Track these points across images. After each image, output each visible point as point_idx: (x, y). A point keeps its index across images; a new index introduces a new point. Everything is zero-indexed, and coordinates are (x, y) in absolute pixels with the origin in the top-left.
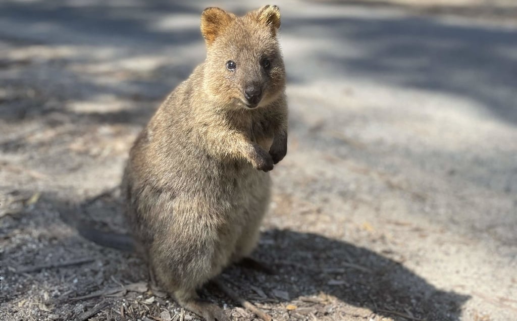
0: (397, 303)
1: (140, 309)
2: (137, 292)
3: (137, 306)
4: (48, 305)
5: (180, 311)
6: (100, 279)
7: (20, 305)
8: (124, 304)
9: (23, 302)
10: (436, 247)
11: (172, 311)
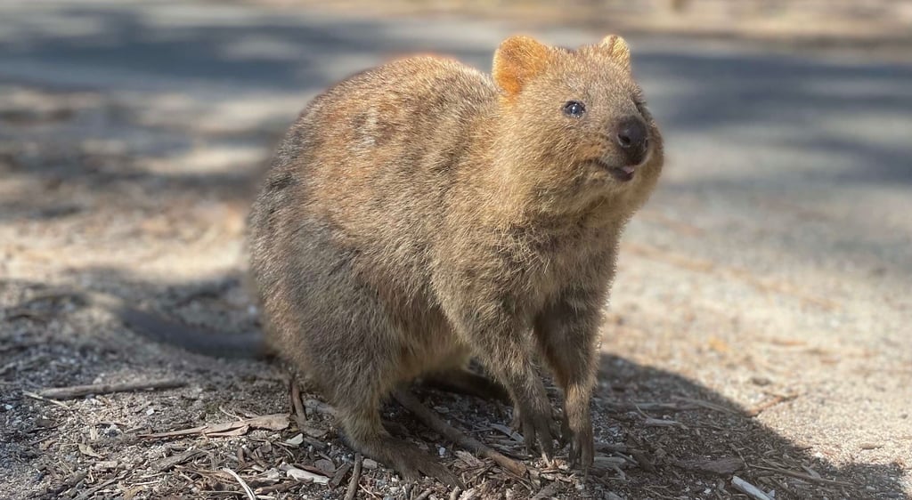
0: (786, 456)
1: (275, 454)
2: (270, 430)
3: (270, 448)
4: (96, 448)
5: (353, 458)
6: (196, 411)
7: (42, 446)
8: (244, 446)
9: (48, 443)
10: (859, 379)
11: (338, 459)
